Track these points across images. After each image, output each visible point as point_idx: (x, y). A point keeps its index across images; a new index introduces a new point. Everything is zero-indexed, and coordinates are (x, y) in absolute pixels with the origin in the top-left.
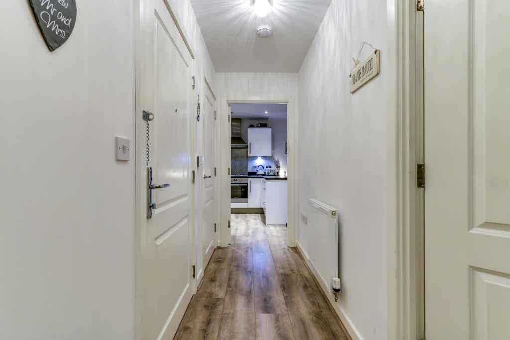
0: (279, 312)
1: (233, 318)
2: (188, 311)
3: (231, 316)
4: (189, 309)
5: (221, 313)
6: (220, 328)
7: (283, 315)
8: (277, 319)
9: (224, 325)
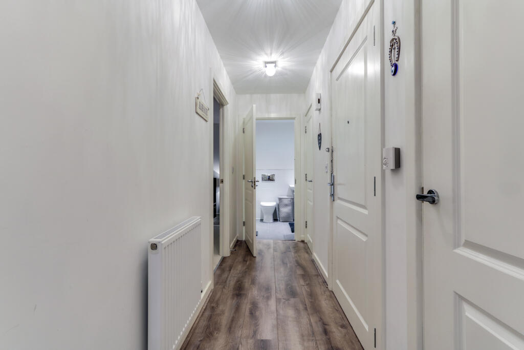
0: (251, 341)
1: (302, 336)
2: (360, 346)
3: (305, 338)
4: (361, 347)
5: (318, 342)
6: (311, 326)
7: (247, 337)
8: (255, 333)
9: (308, 328)
